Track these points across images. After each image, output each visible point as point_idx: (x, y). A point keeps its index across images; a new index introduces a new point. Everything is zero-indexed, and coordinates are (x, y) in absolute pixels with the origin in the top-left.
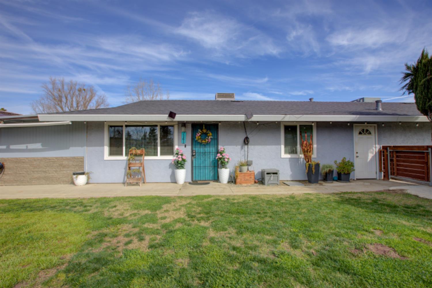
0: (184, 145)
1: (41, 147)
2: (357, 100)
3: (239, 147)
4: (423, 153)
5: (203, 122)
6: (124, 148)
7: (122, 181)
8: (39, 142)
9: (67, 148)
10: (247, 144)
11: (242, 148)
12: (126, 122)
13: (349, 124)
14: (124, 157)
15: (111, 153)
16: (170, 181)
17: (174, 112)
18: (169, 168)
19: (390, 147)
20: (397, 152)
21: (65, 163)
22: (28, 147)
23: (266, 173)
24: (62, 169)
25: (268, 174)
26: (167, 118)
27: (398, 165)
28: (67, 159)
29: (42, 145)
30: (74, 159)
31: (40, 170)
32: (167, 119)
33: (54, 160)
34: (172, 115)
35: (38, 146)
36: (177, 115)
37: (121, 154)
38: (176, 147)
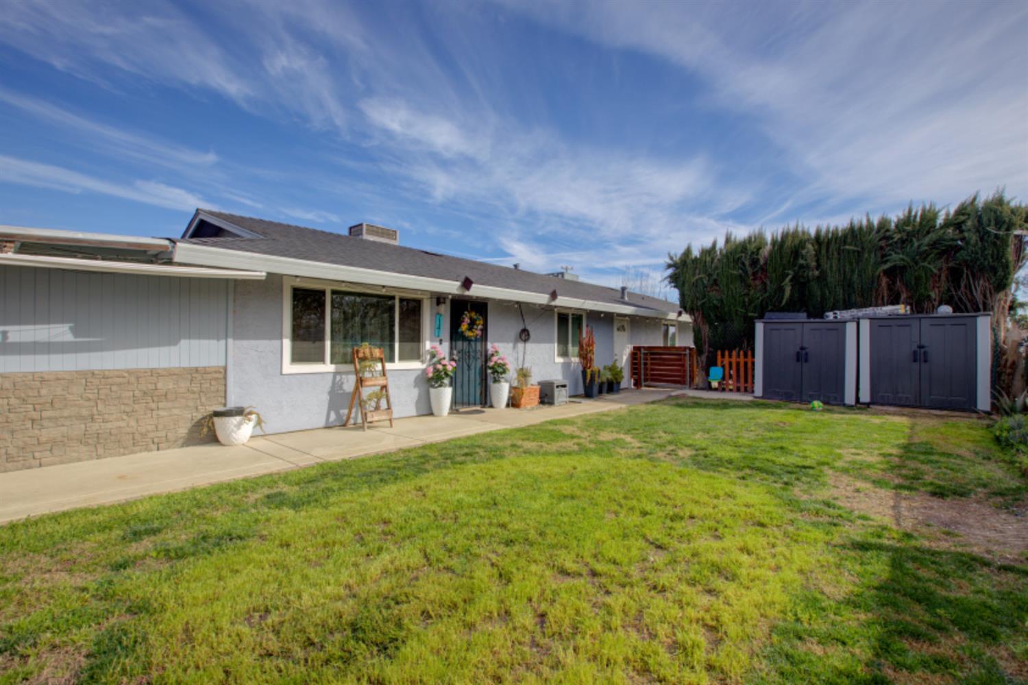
0: (438, 339)
1: (69, 337)
2: (553, 274)
3: (511, 345)
4: (680, 355)
5: (477, 297)
6: (328, 344)
7: (322, 423)
8: (62, 321)
9: (172, 341)
10: (525, 341)
11: (514, 347)
12: (384, 287)
13: (602, 315)
14: (328, 367)
15: (297, 358)
16: (414, 413)
17: (472, 279)
18: (415, 387)
19: (644, 347)
20: (652, 354)
21: (164, 385)
22: (9, 335)
23: (555, 385)
24: (153, 406)
25: (558, 387)
26: (456, 287)
27: (652, 370)
28: (171, 373)
29: (75, 331)
30: (194, 373)
31: (66, 413)
32: (457, 290)
33: (124, 377)
34: (467, 284)
35: (61, 332)
36: (474, 285)
37: (321, 359)
38: (427, 345)
